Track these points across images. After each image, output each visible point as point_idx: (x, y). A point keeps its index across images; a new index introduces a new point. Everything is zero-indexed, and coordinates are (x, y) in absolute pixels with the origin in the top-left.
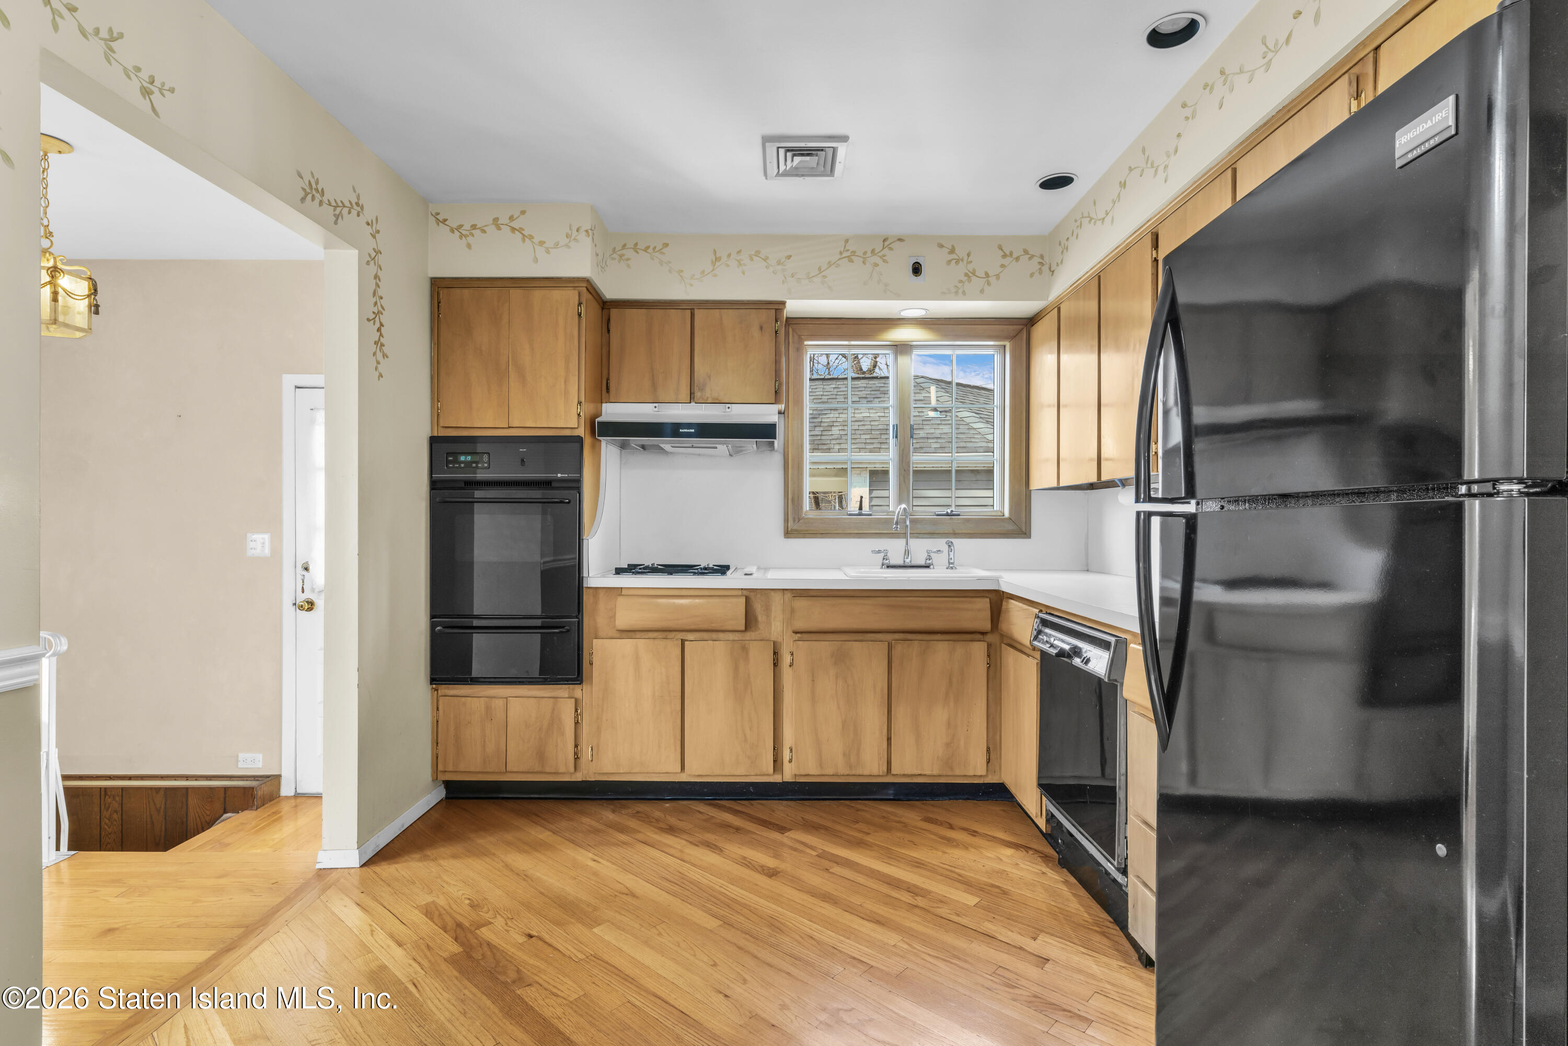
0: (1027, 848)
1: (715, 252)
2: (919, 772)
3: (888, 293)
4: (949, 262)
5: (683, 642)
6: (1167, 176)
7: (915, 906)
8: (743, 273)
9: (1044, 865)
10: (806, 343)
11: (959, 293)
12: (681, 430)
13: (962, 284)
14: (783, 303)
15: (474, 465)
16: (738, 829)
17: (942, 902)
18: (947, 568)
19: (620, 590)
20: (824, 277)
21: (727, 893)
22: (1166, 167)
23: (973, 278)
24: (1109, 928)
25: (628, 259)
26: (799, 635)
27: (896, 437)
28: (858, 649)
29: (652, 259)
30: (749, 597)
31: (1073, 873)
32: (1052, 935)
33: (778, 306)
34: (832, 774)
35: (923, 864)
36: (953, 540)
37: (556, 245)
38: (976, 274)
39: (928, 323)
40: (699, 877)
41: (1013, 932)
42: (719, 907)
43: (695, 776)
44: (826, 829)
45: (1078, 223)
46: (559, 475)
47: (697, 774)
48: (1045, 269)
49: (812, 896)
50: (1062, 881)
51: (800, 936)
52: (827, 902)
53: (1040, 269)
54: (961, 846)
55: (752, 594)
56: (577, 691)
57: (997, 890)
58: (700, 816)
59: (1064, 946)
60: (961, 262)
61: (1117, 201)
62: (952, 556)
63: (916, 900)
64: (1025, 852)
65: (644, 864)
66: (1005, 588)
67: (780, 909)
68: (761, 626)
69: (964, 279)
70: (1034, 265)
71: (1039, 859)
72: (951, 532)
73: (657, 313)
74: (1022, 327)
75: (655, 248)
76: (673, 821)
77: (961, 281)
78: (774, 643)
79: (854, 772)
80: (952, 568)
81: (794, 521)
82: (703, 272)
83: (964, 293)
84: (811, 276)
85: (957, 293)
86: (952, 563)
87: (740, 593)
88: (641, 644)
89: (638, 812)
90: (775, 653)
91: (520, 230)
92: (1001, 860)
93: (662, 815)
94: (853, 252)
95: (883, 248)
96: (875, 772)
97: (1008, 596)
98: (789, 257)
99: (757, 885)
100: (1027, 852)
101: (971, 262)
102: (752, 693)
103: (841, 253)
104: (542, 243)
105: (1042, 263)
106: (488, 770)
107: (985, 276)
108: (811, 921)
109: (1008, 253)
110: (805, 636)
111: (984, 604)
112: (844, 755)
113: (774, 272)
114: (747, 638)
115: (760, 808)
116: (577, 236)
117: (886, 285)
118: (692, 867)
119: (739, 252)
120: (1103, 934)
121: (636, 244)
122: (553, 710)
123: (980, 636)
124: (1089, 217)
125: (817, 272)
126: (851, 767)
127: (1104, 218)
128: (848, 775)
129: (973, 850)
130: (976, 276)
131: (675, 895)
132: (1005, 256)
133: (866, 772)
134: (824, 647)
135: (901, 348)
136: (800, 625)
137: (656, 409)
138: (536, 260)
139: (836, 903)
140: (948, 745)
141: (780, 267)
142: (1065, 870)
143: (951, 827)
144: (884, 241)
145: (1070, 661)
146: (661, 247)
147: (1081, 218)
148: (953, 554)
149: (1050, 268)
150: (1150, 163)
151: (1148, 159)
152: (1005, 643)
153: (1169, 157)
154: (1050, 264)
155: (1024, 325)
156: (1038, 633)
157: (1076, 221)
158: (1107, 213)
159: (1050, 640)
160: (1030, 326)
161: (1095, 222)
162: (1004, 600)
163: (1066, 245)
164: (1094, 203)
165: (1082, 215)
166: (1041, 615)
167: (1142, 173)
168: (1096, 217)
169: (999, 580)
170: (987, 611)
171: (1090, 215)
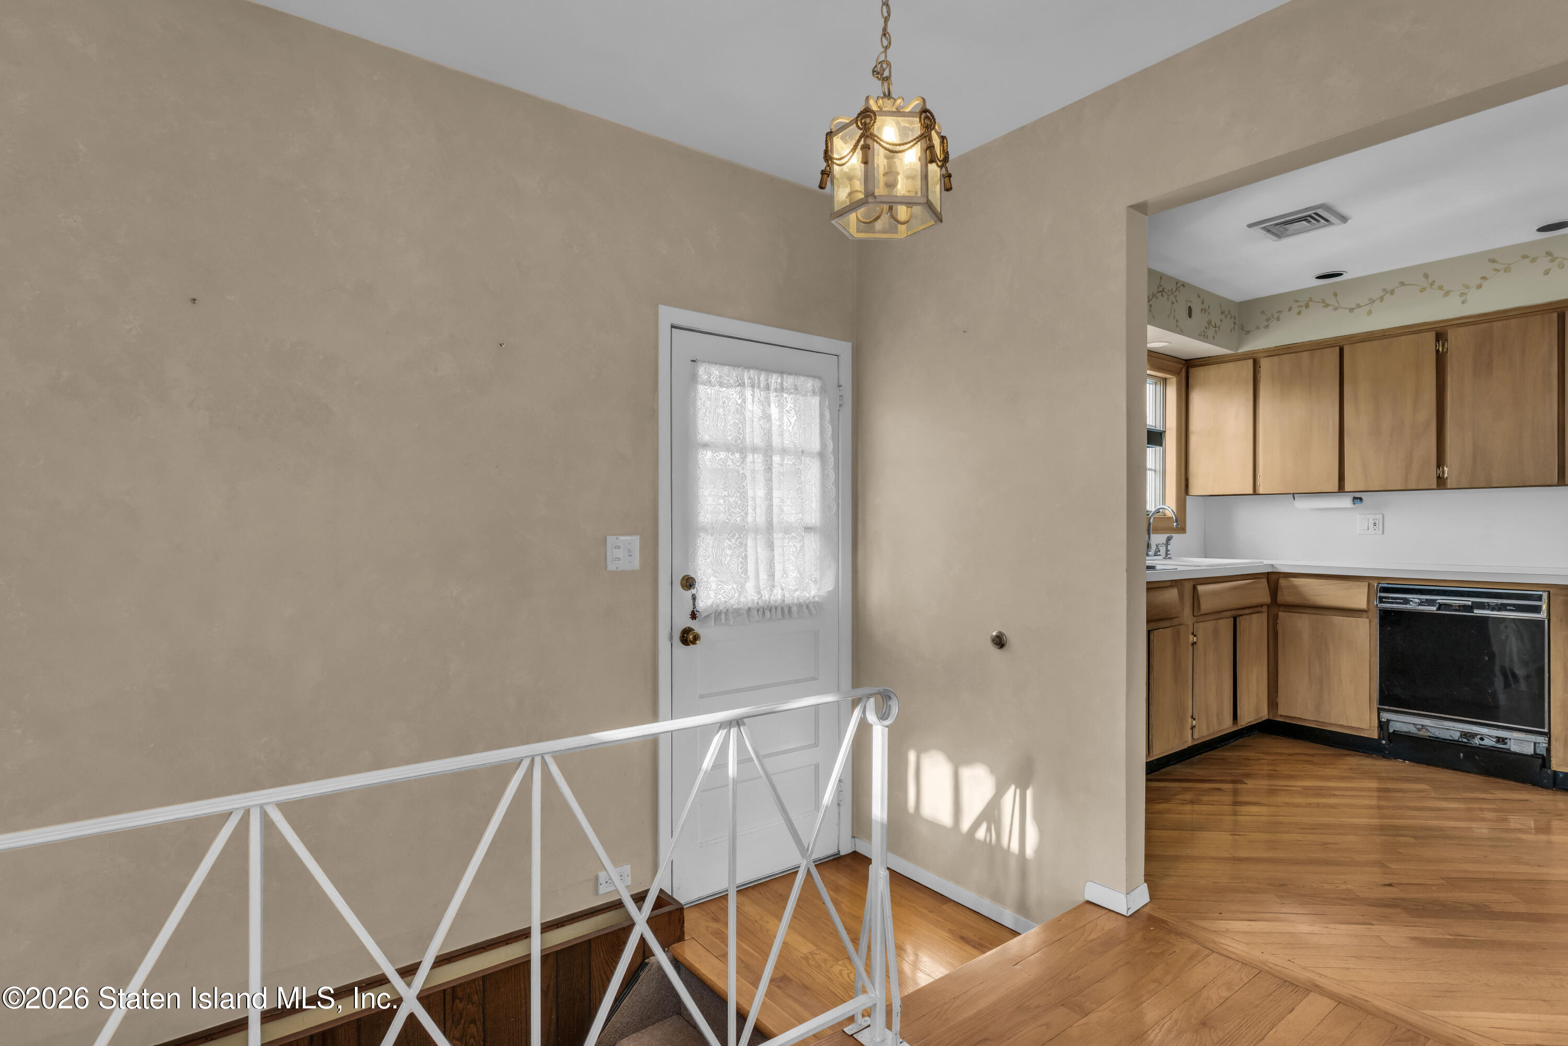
2: (1249, 720)
4: (1202, 310)
6: (1465, 300)
13: (1206, 330)
22: (1463, 294)
23: (1211, 326)
26: (1195, 618)
28: (1221, 625)
34: (1212, 732)
45: (1302, 304)
48: (1237, 327)
53: (1234, 327)
55: (1176, 584)
60: (1206, 312)
61: (1378, 301)
69: (1207, 326)
70: (1232, 323)
78: (1187, 626)
79: (1221, 728)
85: (1204, 336)
86: (1169, 554)
87: (1171, 584)
95: (1176, 290)
96: (1229, 725)
101: (1210, 313)
102: (1181, 673)
105: (1235, 323)
110: (1199, 618)
112: (1217, 715)
117: (1177, 321)
126: (1219, 724)
127: (1353, 309)
128: (1218, 731)
132: (1222, 313)
133: (1225, 727)
134: (1210, 626)
140: (1257, 695)
147: (1309, 301)
148: (1169, 547)
149: (1242, 328)
150: (1436, 286)
151: (1433, 283)
152: (1284, 612)
153: (1468, 288)
154: (1242, 325)
155: (1182, 364)
156: (1381, 598)
157: (1297, 301)
158: (1359, 306)
159: (1411, 601)
160: (1187, 367)
161: (1336, 309)
162: (1280, 579)
163: (1276, 316)
164: (1335, 295)
165: (1311, 300)
166: (1380, 585)
167: (1423, 290)
168: (1338, 305)
169: (1272, 565)
170: (1267, 589)
171: (1326, 302)
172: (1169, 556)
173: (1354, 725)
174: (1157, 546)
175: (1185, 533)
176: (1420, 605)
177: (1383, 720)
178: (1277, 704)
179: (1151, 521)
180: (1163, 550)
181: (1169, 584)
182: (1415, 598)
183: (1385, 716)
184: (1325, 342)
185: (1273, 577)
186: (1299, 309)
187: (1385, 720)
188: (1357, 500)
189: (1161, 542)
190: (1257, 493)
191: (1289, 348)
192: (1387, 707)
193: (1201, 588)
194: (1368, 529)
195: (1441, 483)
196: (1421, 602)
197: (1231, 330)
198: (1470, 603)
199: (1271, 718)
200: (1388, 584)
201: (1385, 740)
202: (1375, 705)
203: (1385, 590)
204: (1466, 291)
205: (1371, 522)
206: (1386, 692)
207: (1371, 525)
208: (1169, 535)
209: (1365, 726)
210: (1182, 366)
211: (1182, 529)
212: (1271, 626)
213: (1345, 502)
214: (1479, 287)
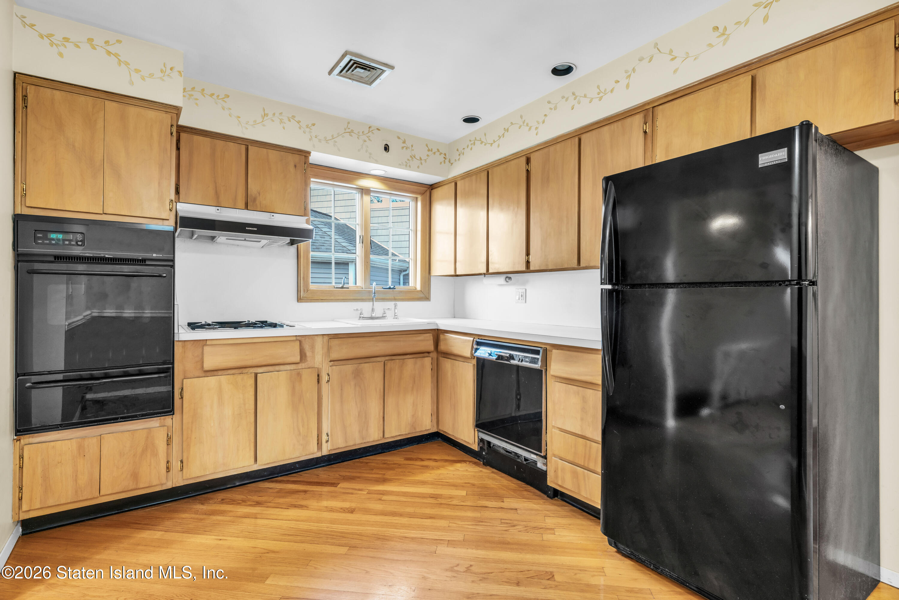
0: (465, 461)
1: (264, 110)
2: (399, 434)
3: (371, 158)
4: (403, 147)
5: (256, 375)
6: (538, 132)
7: (440, 504)
8: (284, 128)
9: (478, 467)
10: (312, 179)
11: (407, 166)
12: (247, 228)
13: (409, 161)
14: (309, 153)
15: (67, 243)
16: (305, 492)
17: (451, 498)
18: (394, 318)
19: (205, 341)
20: (335, 142)
21: (335, 530)
22: (537, 128)
23: (414, 159)
24: (526, 487)
25: (197, 99)
26: (332, 363)
27: (362, 243)
28: (366, 367)
29: (216, 103)
30: (300, 340)
31: (493, 467)
32: (509, 498)
33: (305, 154)
34: (352, 445)
35: (425, 482)
36: (396, 302)
37: (151, 75)
38: (416, 157)
39: (385, 180)
40: (306, 526)
41: (492, 502)
42: (337, 539)
43: (264, 464)
44: (359, 477)
45: (472, 142)
46: (154, 255)
47: (266, 463)
48: (447, 161)
49: (386, 516)
50: (491, 472)
51: (399, 539)
52: (396, 516)
53: (444, 161)
54: (435, 468)
55: (303, 339)
56: (168, 420)
57: (469, 485)
58: (271, 491)
59: (518, 501)
60: (408, 149)
61: (502, 137)
62: (396, 311)
63: (438, 501)
64: (465, 463)
65: (261, 530)
66: (442, 327)
67: (374, 528)
68: (308, 359)
69: (410, 159)
70: (441, 158)
71: (473, 465)
72: (393, 298)
73: (220, 143)
74: (427, 189)
75: (218, 96)
76: (256, 498)
77: (408, 160)
78: (318, 369)
79: (365, 441)
80: (396, 318)
81: (304, 291)
82: (255, 121)
83: (410, 166)
84: (327, 139)
85: (406, 165)
86: (396, 316)
87: (295, 338)
88: (224, 379)
89: (223, 500)
90: (318, 376)
91: (116, 55)
92: (458, 470)
93: (245, 497)
94: (352, 130)
95: (369, 132)
96: (376, 438)
97: (443, 332)
98: (314, 125)
99: (349, 520)
100: (466, 463)
101: (413, 150)
102: (304, 403)
103: (345, 129)
104: (137, 71)
105: (445, 158)
106: (81, 499)
107: (420, 159)
108: (398, 529)
109: (430, 149)
110: (336, 363)
111: (429, 337)
112: (359, 432)
113: (304, 132)
114: (300, 368)
115: (306, 475)
116: (170, 73)
117: (370, 154)
118: (298, 522)
119: (281, 114)
120: (526, 490)
121: (203, 90)
122: (147, 438)
123: (427, 354)
124: (481, 140)
125: (331, 138)
126: (363, 439)
127: (492, 144)
128: (361, 443)
129: (442, 469)
130: (415, 158)
131: (302, 542)
132: (429, 150)
133: (371, 440)
134: (349, 368)
135: (365, 191)
136: (335, 355)
137: (219, 211)
138: (131, 83)
139: (401, 515)
140: (413, 416)
141: (308, 130)
142: (488, 467)
143: (422, 460)
144: (369, 128)
145: (509, 363)
146: (223, 97)
147: (475, 140)
149: (449, 161)
150: (525, 124)
151: (524, 122)
152: (442, 357)
153: (539, 124)
154: (450, 159)
156: (476, 350)
157: (470, 141)
158: (494, 142)
160: (430, 189)
161: (485, 144)
162: (440, 334)
163: (463, 151)
164: (485, 134)
166: (477, 340)
167: (520, 127)
168: (486, 142)
169: (436, 324)
171: (482, 140)
172: (396, 317)
173: (467, 440)
174: (384, 309)
175: (430, 301)
176: (490, 355)
183: (480, 435)
186: (472, 146)
187: (481, 438)
188: (508, 278)
191: (468, 174)
195: (528, 267)
196: (491, 353)
197: (441, 163)
198: (508, 355)
200: (481, 339)
201: (485, 452)
202: (475, 427)
203: (478, 344)
204: (538, 126)
205: (520, 294)
207: (520, 296)
209: (471, 441)
211: (426, 298)
214: (544, 122)
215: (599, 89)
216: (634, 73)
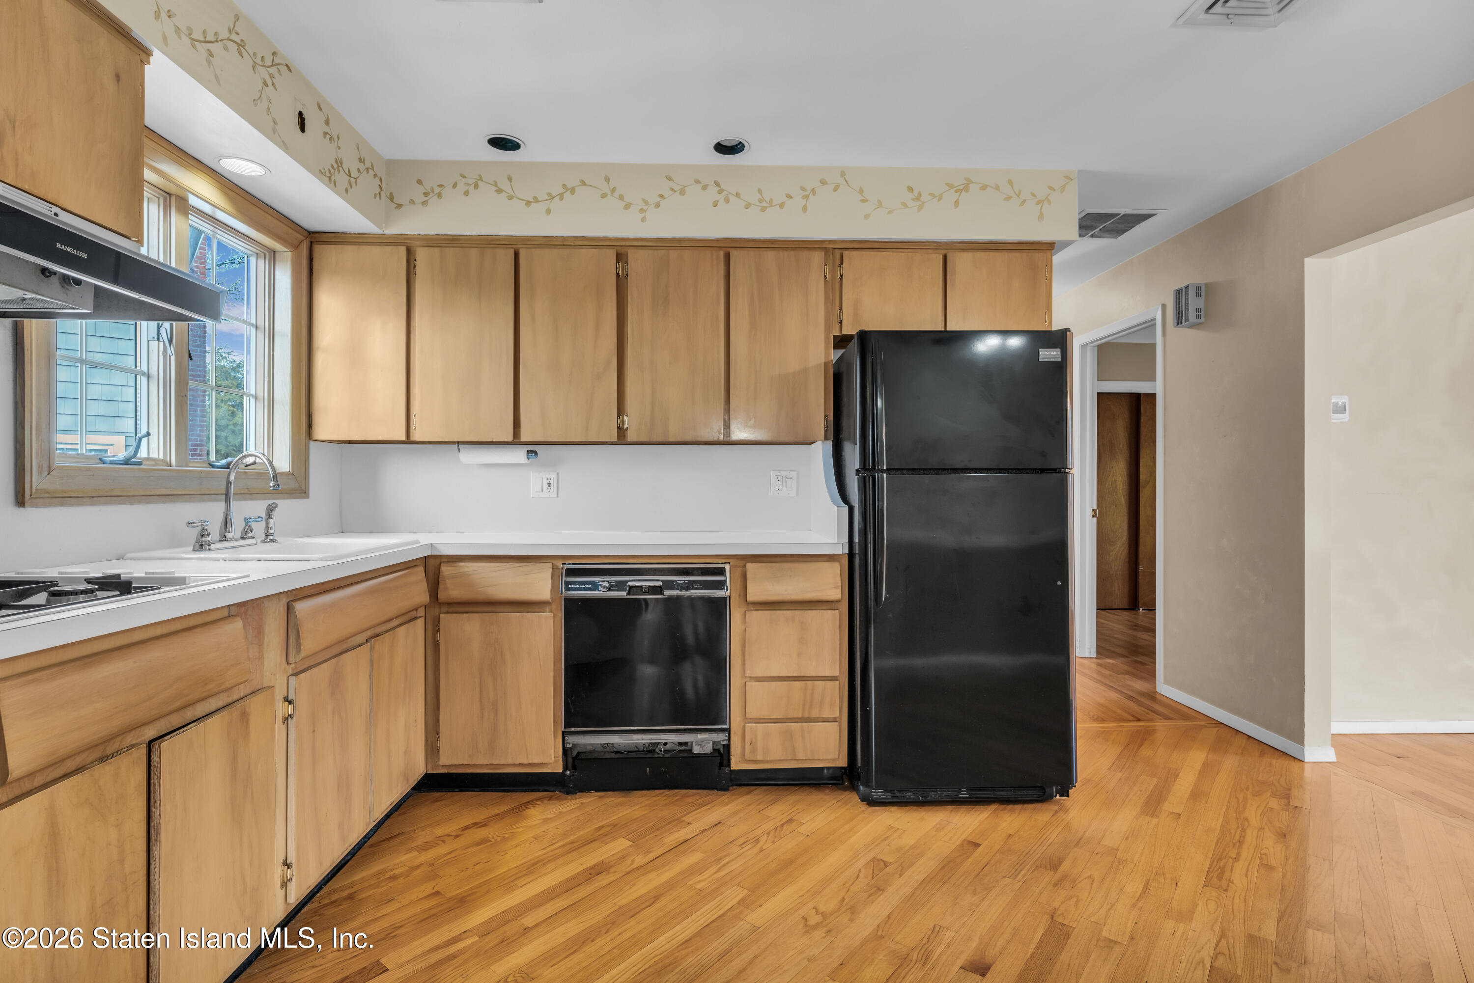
0: (530, 803)
2: (391, 801)
3: (275, 133)
4: (325, 134)
6: (645, 218)
9: (567, 801)
13: (333, 171)
14: (149, 54)
20: (210, 53)
22: (643, 210)
23: (341, 170)
26: (293, 666)
28: (348, 662)
41: (680, 830)
48: (384, 195)
53: (380, 193)
62: (271, 524)
66: (446, 551)
69: (335, 165)
70: (376, 185)
71: (553, 801)
72: (246, 491)
77: (333, 167)
79: (346, 846)
80: (273, 540)
81: (41, 472)
84: (193, 37)
85: (330, 178)
86: (272, 534)
94: (242, 41)
95: (272, 65)
96: (361, 830)
100: (537, 804)
101: (339, 147)
102: (252, 795)
103: (230, 32)
105: (381, 187)
107: (348, 174)
112: (339, 826)
117: (275, 122)
124: (496, 186)
125: (202, 38)
126: (344, 841)
127: (530, 202)
130: (342, 168)
133: (355, 836)
134: (324, 672)
144: (274, 53)
147: (478, 180)
148: (271, 521)
149: (391, 198)
150: (616, 194)
151: (613, 190)
152: (448, 612)
153: (647, 205)
154: (391, 194)
155: (304, 237)
156: (567, 583)
157: (464, 177)
158: (536, 200)
159: (600, 585)
160: (311, 242)
161: (510, 198)
162: (442, 564)
163: (437, 190)
164: (510, 179)
165: (481, 179)
166: (566, 567)
167: (604, 196)
168: (513, 194)
169: (431, 545)
170: (425, 583)
171: (499, 186)
172: (271, 537)
173: (536, 761)
174: (247, 521)
175: (308, 498)
176: (609, 590)
177: (568, 746)
178: (438, 750)
179: (232, 477)
180: (259, 529)
181: (225, 613)
182: (604, 581)
183: (571, 740)
184: (498, 240)
185: (431, 562)
186: (466, 188)
187: (571, 746)
188: (531, 453)
189: (254, 515)
190: (412, 439)
191: (452, 240)
192: (573, 729)
193: (301, 607)
194: (542, 491)
195: (622, 436)
196: (611, 586)
197: (375, 195)
198: (660, 583)
199: (430, 771)
200: (573, 564)
201: (569, 770)
202: (561, 727)
203: (571, 572)
204: (645, 207)
205: (546, 482)
206: (573, 711)
207: (545, 486)
208: (271, 502)
209: (549, 759)
210: (302, 238)
211: (301, 491)
212: (430, 633)
213: (518, 455)
214: (657, 205)
215: (761, 195)
216: (813, 195)
